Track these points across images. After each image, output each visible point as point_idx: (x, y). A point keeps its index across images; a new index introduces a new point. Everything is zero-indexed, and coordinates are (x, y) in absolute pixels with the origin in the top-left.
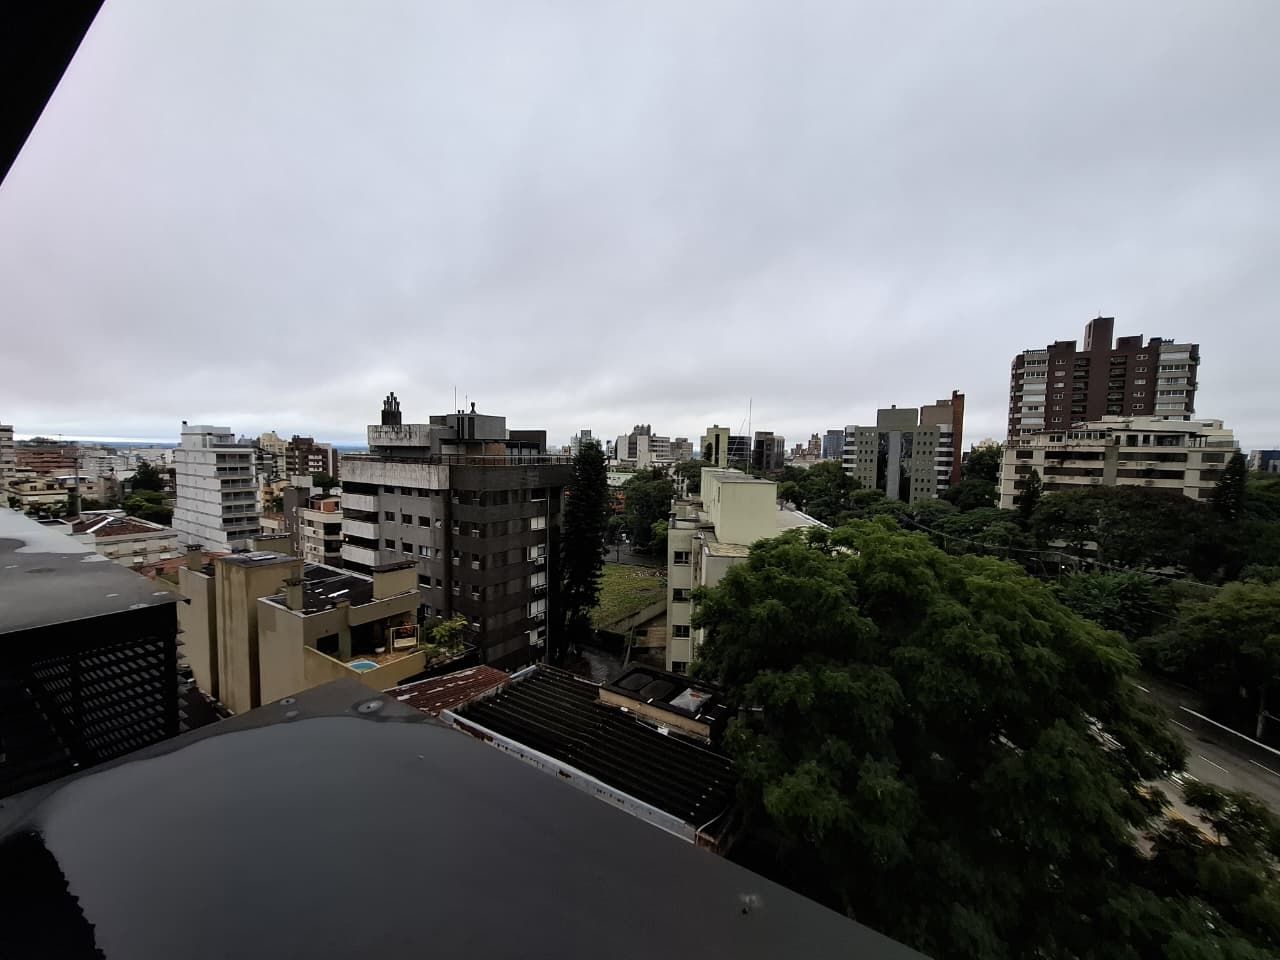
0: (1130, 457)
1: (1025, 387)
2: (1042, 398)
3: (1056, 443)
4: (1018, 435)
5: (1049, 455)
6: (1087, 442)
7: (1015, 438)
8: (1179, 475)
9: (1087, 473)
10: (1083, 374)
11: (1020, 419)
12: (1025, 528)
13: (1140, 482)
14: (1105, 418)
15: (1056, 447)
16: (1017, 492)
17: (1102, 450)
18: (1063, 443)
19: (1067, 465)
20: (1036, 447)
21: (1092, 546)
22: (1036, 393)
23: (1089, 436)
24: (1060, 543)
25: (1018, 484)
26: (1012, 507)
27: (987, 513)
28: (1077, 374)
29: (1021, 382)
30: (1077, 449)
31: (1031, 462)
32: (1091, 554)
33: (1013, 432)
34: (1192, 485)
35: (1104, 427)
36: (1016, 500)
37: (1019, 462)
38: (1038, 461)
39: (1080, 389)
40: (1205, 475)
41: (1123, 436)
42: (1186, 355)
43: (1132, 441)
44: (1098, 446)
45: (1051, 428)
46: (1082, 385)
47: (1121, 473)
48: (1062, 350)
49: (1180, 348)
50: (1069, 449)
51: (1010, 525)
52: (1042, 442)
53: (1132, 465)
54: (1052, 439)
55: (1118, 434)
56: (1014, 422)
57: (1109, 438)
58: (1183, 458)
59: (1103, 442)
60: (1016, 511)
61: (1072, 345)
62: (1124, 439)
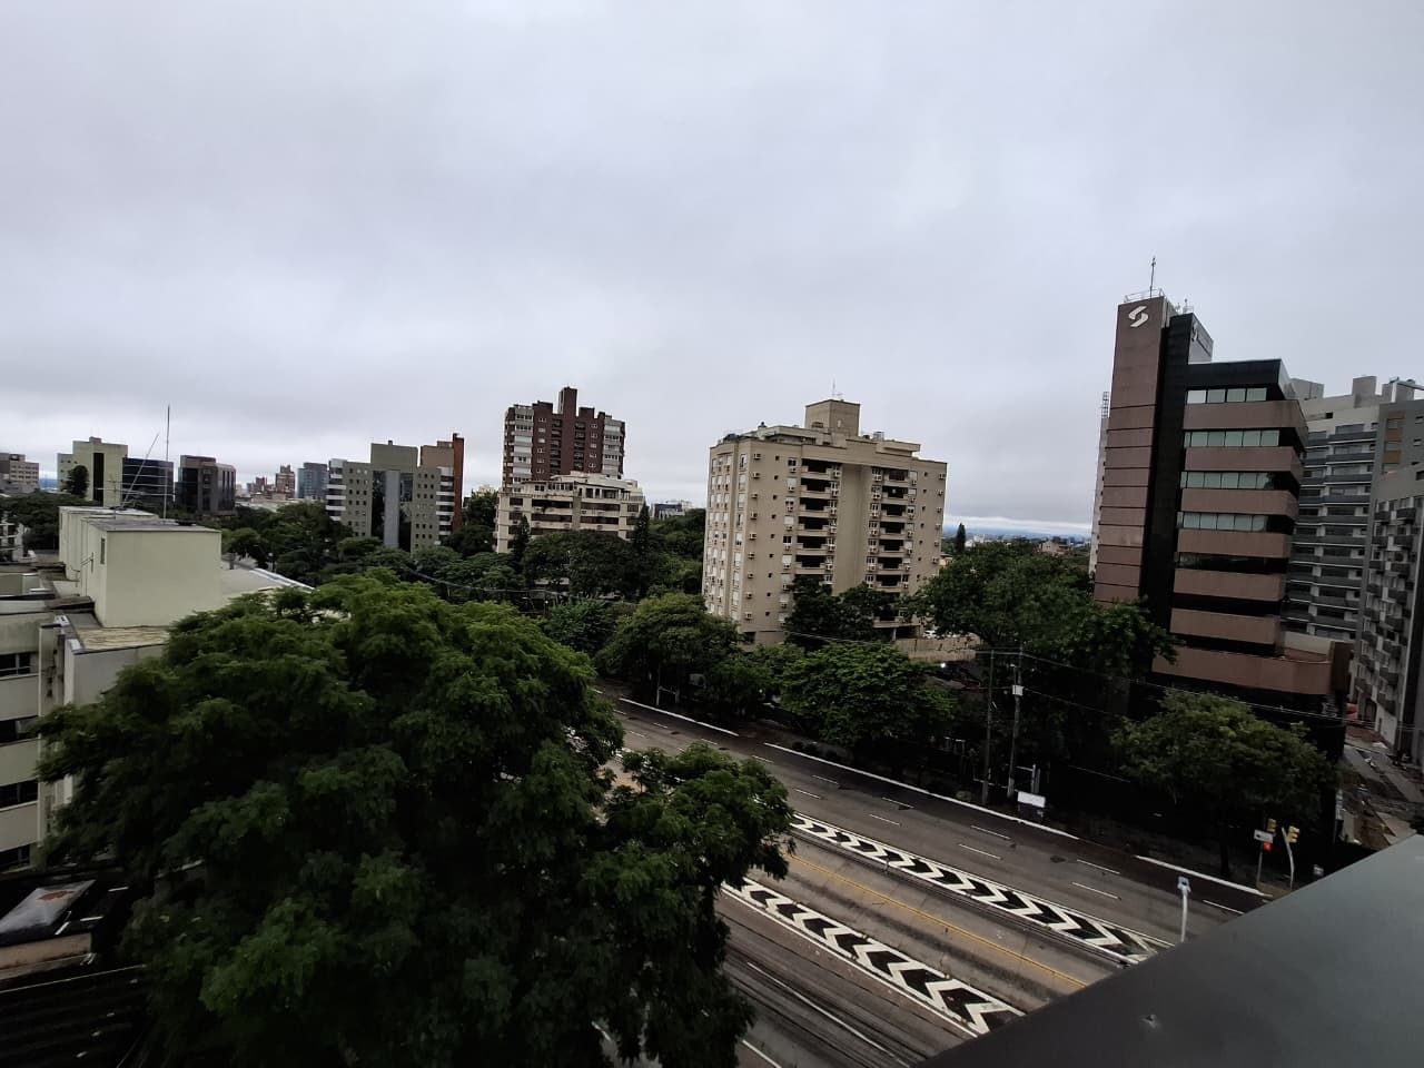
0: (587, 506)
1: (516, 439)
2: (529, 451)
3: (539, 493)
4: (511, 483)
5: (535, 503)
6: (561, 492)
7: (508, 486)
8: (615, 521)
9: (562, 519)
10: (558, 433)
11: (512, 468)
12: (518, 570)
13: (594, 527)
14: (573, 473)
15: (540, 495)
16: (511, 537)
17: (570, 499)
18: (544, 493)
19: (548, 512)
20: (525, 496)
21: (566, 581)
22: (524, 445)
23: (562, 488)
24: (544, 581)
25: (511, 530)
26: (508, 551)
27: (486, 558)
28: (554, 432)
29: (513, 433)
30: (554, 499)
31: (521, 508)
32: (566, 588)
33: (507, 480)
34: (622, 529)
35: (571, 480)
36: (510, 544)
37: (512, 509)
38: (527, 508)
39: (556, 446)
40: (630, 521)
41: (584, 489)
42: (618, 429)
43: (589, 493)
44: (566, 496)
45: (536, 479)
46: (557, 443)
47: (584, 520)
48: (542, 408)
49: (616, 423)
50: (549, 498)
51: (507, 568)
52: (530, 491)
53: (589, 513)
54: (537, 489)
55: (582, 487)
56: (507, 470)
57: (575, 490)
58: (616, 508)
59: (571, 493)
60: (510, 555)
61: (550, 406)
62: (584, 491)
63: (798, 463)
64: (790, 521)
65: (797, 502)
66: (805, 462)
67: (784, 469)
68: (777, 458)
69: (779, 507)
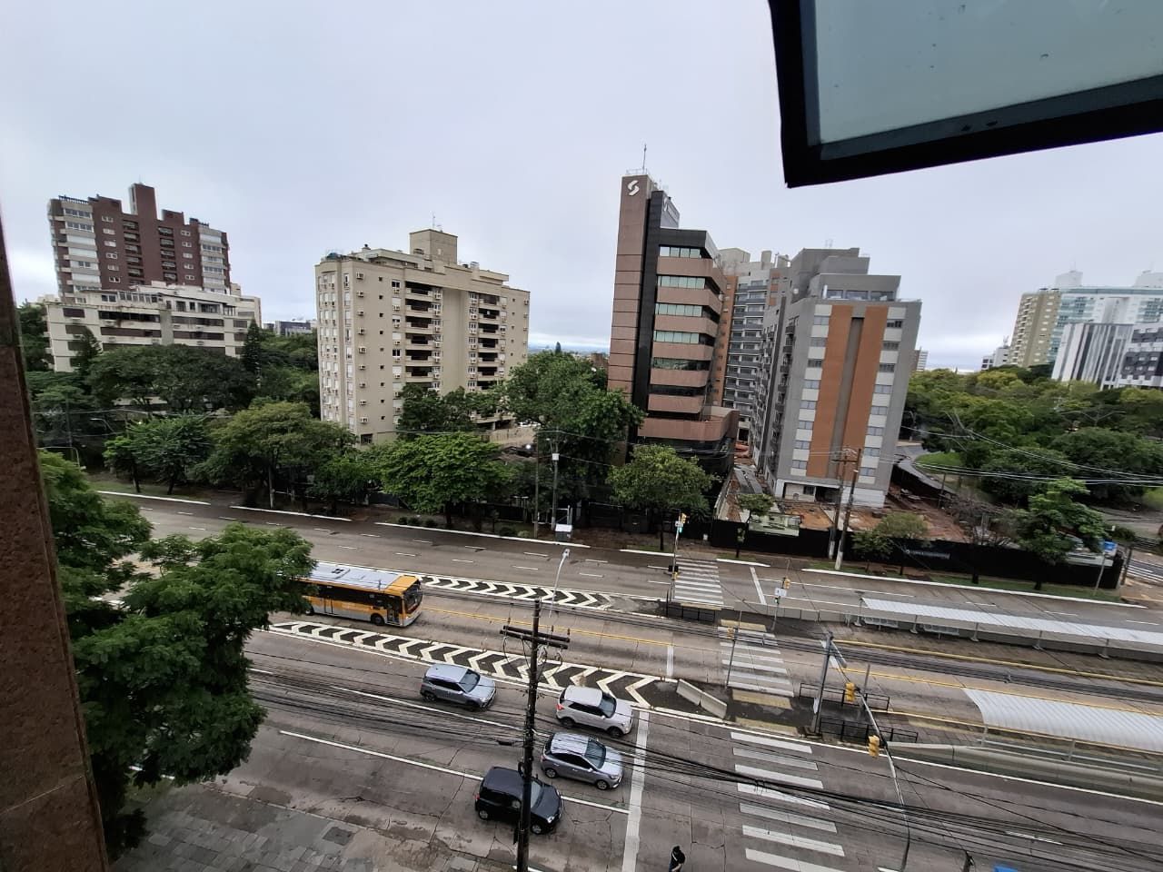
0: (181, 320)
1: (69, 239)
2: (94, 255)
3: (109, 303)
4: (72, 292)
5: (103, 315)
6: (141, 304)
7: (67, 295)
8: (220, 337)
9: (147, 334)
10: (134, 237)
11: (70, 274)
12: (87, 390)
13: (192, 343)
14: (155, 283)
15: (110, 306)
16: (73, 354)
17: (156, 312)
18: (116, 304)
19: (125, 325)
20: (91, 308)
21: (156, 400)
22: (84, 246)
23: (142, 299)
24: (125, 402)
25: (72, 345)
26: (70, 370)
27: (38, 378)
28: (127, 236)
29: (63, 231)
30: (132, 311)
31: (82, 321)
32: (158, 407)
33: (66, 287)
34: (231, 346)
35: (155, 291)
36: (73, 362)
37: (69, 321)
38: (92, 321)
39: (134, 252)
40: (238, 336)
41: (173, 302)
42: (219, 240)
43: (181, 306)
44: (151, 309)
45: (106, 289)
46: (135, 249)
47: (177, 335)
48: (104, 208)
49: (214, 233)
50: (124, 310)
51: (70, 388)
52: (95, 301)
53: (184, 328)
54: (104, 298)
55: (169, 299)
56: (64, 277)
57: (160, 302)
58: (219, 323)
59: (155, 305)
60: (74, 374)
61: (116, 204)
62: (173, 304)
63: (402, 285)
64: (398, 337)
65: (403, 320)
66: (408, 284)
67: (387, 289)
68: (381, 279)
69: (386, 324)
